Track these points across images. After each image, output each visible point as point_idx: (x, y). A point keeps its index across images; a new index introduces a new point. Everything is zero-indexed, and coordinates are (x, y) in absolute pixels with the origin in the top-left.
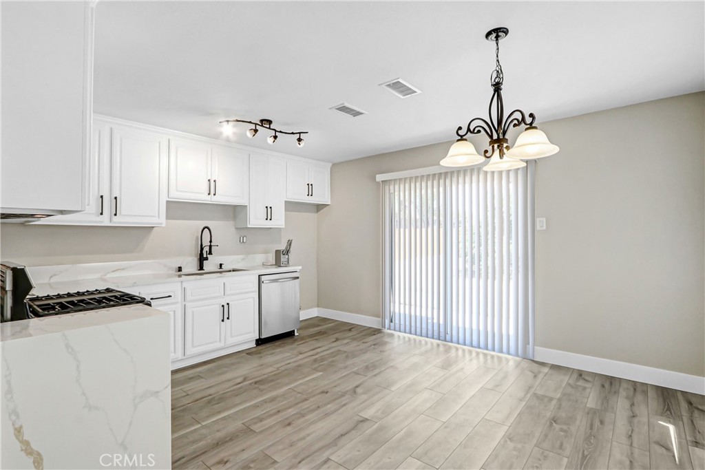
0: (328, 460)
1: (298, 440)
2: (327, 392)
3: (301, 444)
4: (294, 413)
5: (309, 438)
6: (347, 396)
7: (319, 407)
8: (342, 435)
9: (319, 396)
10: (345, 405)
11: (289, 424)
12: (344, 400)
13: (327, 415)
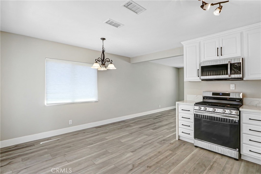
0: (144, 143)
1: (154, 147)
2: (148, 167)
3: (153, 146)
4: (160, 156)
5: (151, 148)
6: (137, 163)
7: (150, 158)
8: (140, 148)
9: (151, 165)
10: (139, 159)
11: (159, 152)
12: (139, 161)
13: (146, 155)
